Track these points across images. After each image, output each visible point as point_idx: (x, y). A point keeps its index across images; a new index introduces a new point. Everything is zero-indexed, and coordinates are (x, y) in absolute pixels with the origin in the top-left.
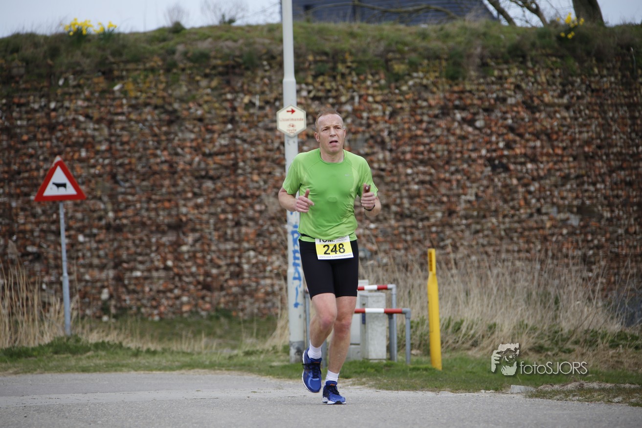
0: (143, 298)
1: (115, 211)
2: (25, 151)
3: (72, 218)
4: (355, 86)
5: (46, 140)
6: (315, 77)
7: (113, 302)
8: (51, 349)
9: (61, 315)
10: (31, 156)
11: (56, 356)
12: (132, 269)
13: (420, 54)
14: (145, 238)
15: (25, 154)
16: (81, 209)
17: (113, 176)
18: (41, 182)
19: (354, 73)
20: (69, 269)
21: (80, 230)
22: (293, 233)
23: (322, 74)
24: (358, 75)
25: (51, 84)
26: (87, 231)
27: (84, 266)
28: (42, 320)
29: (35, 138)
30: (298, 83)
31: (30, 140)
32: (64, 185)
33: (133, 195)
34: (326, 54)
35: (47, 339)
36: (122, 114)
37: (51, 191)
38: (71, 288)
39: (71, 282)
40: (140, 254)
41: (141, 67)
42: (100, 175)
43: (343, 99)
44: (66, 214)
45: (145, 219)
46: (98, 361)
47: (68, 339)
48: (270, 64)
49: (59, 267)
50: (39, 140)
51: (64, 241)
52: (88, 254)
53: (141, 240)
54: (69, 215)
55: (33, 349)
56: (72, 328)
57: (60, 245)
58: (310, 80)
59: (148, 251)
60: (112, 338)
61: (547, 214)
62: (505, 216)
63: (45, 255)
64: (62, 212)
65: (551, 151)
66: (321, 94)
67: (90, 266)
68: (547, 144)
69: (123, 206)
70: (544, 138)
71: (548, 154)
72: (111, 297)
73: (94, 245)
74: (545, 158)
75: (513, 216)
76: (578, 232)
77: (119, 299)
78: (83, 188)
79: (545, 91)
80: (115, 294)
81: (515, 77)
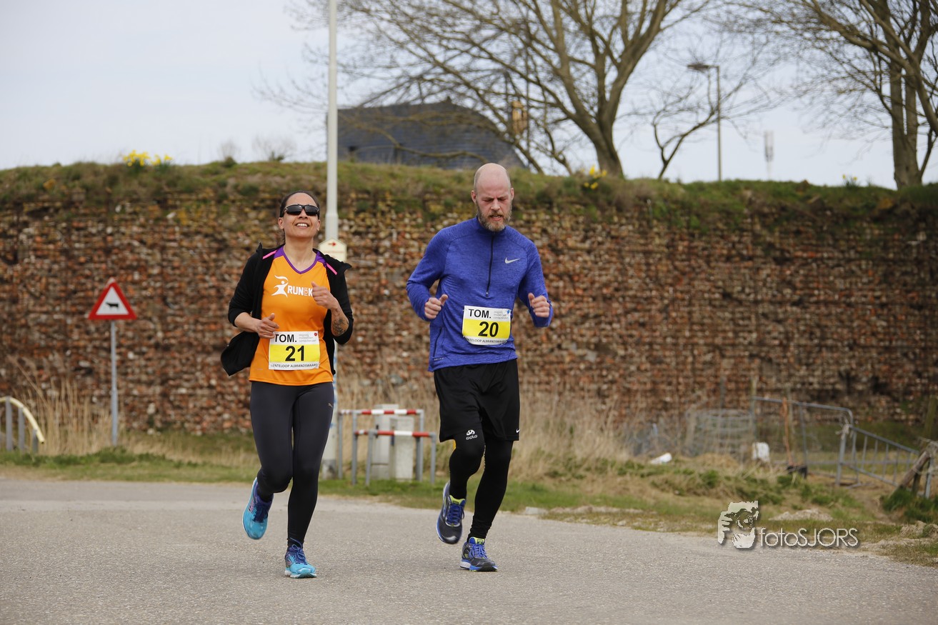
0: (187, 414)
1: (165, 331)
2: (81, 272)
3: (124, 336)
4: (394, 224)
5: (102, 262)
6: (357, 213)
7: (159, 417)
8: (98, 458)
9: (109, 427)
10: (87, 277)
11: (103, 465)
12: (178, 387)
13: (455, 196)
14: (191, 358)
15: (81, 275)
16: (131, 328)
17: (164, 299)
18: (95, 301)
19: (393, 212)
20: (118, 384)
21: (131, 348)
23: (363, 211)
24: (397, 213)
25: (108, 211)
26: (137, 349)
27: (132, 381)
28: (90, 431)
29: (91, 260)
30: (341, 218)
31: (86, 262)
32: (116, 305)
33: (182, 316)
34: (368, 192)
35: (94, 449)
36: (174, 240)
37: (104, 310)
38: (119, 402)
39: (119, 396)
40: (186, 373)
41: (194, 197)
42: (151, 297)
43: (382, 235)
44: (117, 332)
45: (192, 340)
46: (141, 471)
47: (115, 449)
49: (108, 382)
50: (95, 263)
51: (115, 357)
52: (137, 371)
53: (188, 359)
54: (121, 333)
55: (83, 458)
56: (119, 440)
57: (111, 361)
58: (352, 216)
59: (193, 370)
60: (156, 450)
61: (567, 349)
62: (528, 350)
63: (96, 370)
64: (114, 329)
65: (572, 291)
66: (361, 229)
67: (139, 382)
68: (569, 285)
69: (171, 327)
70: (566, 278)
71: (570, 295)
72: (157, 411)
73: (143, 362)
74: (566, 298)
75: (535, 350)
76: (594, 367)
77: (165, 414)
78: (135, 309)
79: (569, 236)
80: (161, 409)
81: (542, 221)
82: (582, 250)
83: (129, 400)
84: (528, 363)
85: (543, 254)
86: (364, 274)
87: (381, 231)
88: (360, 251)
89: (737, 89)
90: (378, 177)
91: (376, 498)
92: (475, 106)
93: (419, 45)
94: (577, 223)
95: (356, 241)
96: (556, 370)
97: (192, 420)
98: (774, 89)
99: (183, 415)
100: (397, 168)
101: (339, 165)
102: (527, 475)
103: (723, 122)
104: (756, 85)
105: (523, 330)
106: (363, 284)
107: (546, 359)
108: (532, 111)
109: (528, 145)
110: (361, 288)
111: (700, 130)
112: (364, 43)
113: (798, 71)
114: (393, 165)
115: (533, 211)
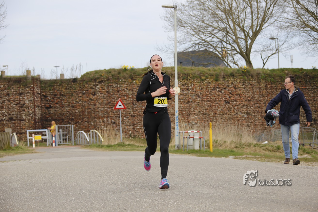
0: (140, 133)
1: (133, 112)
2: (112, 97)
3: (123, 113)
4: (192, 82)
5: (117, 94)
6: (183, 80)
7: (132, 134)
8: (117, 145)
9: (120, 137)
10: (113, 98)
11: (118, 147)
12: (137, 126)
13: (208, 74)
14: (140, 119)
15: (112, 98)
16: (125, 111)
17: (133, 103)
18: (115, 104)
19: (192, 79)
20: (122, 126)
21: (125, 116)
22: (177, 118)
23: (184, 79)
24: (193, 79)
25: (118, 81)
26: (126, 117)
27: (125, 125)
28: (115, 138)
29: (114, 94)
30: (178, 81)
31: (113, 94)
32: (121, 105)
33: (138, 108)
34: (185, 74)
35: (116, 143)
36: (135, 88)
37: (118, 107)
38: (122, 131)
39: (122, 129)
40: (139, 123)
41: (140, 77)
42: (130, 103)
43: (189, 85)
44: (121, 112)
45: (140, 114)
46: (128, 148)
47: (121, 143)
48: (171, 77)
49: (119, 125)
50: (115, 94)
51: (121, 119)
52: (126, 122)
53: (139, 119)
54: (122, 113)
55: (113, 145)
56: (122, 140)
57: (120, 120)
58: (181, 80)
59: (141, 122)
60: (132, 143)
61: (239, 114)
62: (229, 115)
63: (116, 122)
64: (120, 112)
65: (240, 99)
66: (184, 84)
67: (127, 125)
68: (239, 97)
69: (135, 111)
70: (238, 95)
71: (239, 100)
72: (132, 133)
73: (128, 120)
74: (238, 101)
75: (231, 115)
76: (246, 119)
77: (134, 133)
78: (126, 106)
79: (239, 84)
80: (133, 132)
81: (232, 80)
82: (242, 88)
83: (124, 130)
84: (229, 118)
85: (232, 89)
86: (185, 96)
87: (189, 84)
88: (184, 90)
89: (283, 44)
90: (188, 70)
91: (190, 154)
92: (213, 50)
93: (198, 35)
94: (241, 81)
95: (182, 87)
96: (236, 120)
97: (141, 135)
98: (293, 44)
99: (139, 134)
100: (193, 67)
101: (178, 67)
102: (229, 148)
103: (279, 53)
104: (288, 43)
105: (227, 109)
106: (185, 98)
107: (233, 117)
108: (228, 52)
109: (227, 61)
110: (184, 99)
111: (273, 55)
112: (183, 35)
113: (299, 39)
114: (192, 67)
115: (229, 78)
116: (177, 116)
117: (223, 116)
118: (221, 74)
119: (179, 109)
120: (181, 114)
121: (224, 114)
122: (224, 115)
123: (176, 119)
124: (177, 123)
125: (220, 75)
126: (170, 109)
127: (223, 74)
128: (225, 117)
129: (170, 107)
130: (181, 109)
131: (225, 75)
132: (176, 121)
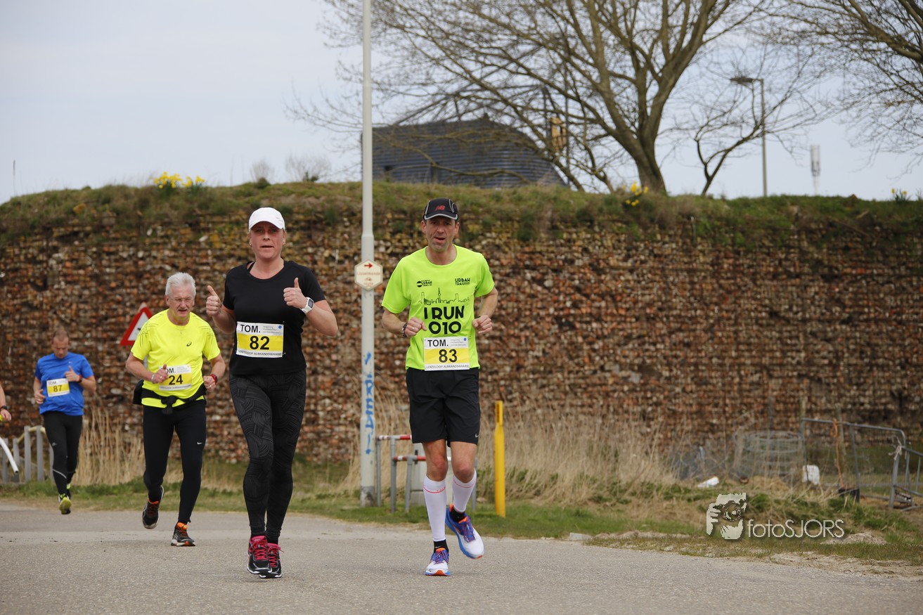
0: (221, 441)
2: (112, 297)
5: (133, 287)
6: (393, 234)
8: (131, 488)
10: (118, 302)
12: (213, 413)
13: (494, 215)
15: (112, 300)
18: (127, 327)
22: (367, 382)
23: (400, 231)
25: (140, 235)
28: (123, 460)
29: (122, 285)
31: (117, 287)
34: (404, 212)
35: (127, 479)
36: (207, 264)
41: (227, 220)
48: (350, 221)
50: (126, 288)
55: (115, 487)
58: (388, 236)
61: (609, 371)
65: (615, 312)
68: (611, 305)
70: (608, 299)
71: (612, 315)
74: (609, 318)
76: (638, 389)
79: (611, 254)
81: (583, 240)
82: (624, 269)
85: (584, 274)
89: (782, 102)
90: (414, 197)
91: (416, 525)
92: (513, 123)
94: (619, 241)
96: (599, 392)
97: (227, 447)
98: (820, 102)
100: (434, 187)
102: (571, 501)
103: (768, 136)
104: (801, 98)
107: (588, 381)
108: (571, 128)
109: (568, 162)
111: (745, 145)
113: (844, 83)
114: (430, 185)
115: (574, 230)
116: (370, 376)
117: (550, 376)
118: (543, 214)
119: (375, 346)
120: (386, 367)
121: (554, 370)
122: (551, 372)
123: (364, 387)
124: (371, 404)
125: (540, 219)
126: (344, 346)
127: (549, 214)
128: (555, 380)
129: (341, 341)
130: (387, 346)
131: (556, 216)
132: (365, 396)
